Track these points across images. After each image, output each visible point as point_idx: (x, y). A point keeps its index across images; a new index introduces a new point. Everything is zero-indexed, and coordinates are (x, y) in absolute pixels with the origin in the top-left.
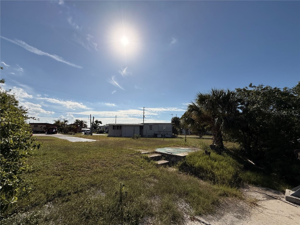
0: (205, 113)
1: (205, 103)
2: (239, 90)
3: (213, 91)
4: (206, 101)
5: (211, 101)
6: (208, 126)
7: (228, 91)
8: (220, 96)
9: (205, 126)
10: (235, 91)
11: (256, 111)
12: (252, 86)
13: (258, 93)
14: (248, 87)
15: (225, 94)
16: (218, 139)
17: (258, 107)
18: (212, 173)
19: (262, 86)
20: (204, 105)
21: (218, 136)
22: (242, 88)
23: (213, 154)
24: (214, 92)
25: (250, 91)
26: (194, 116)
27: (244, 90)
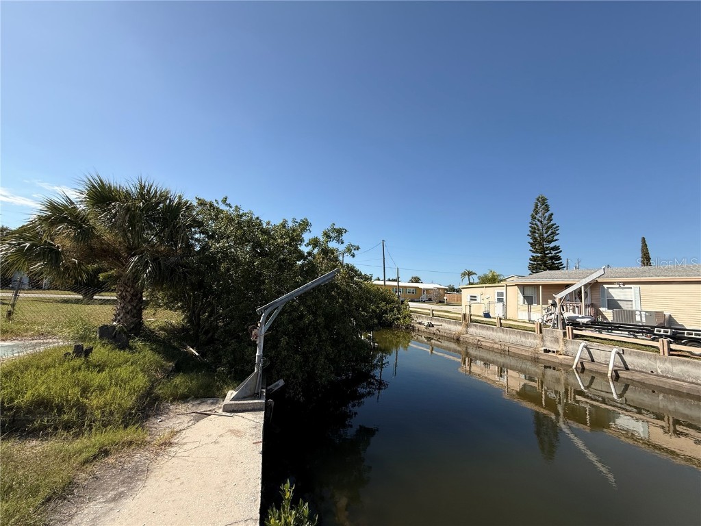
0: (107, 237)
1: (110, 210)
2: (202, 203)
3: (141, 185)
4: (114, 207)
5: (128, 209)
6: (110, 273)
7: (180, 197)
8: (158, 204)
9: (99, 270)
10: (195, 203)
11: (220, 252)
12: (227, 202)
13: (230, 220)
14: (220, 203)
15: (170, 201)
16: (130, 308)
17: (224, 247)
18: (78, 409)
19: (240, 209)
20: (106, 215)
21: (131, 301)
22: (208, 199)
23: (101, 352)
24: (142, 188)
25: (222, 211)
26: (63, 239)
27: (211, 205)
